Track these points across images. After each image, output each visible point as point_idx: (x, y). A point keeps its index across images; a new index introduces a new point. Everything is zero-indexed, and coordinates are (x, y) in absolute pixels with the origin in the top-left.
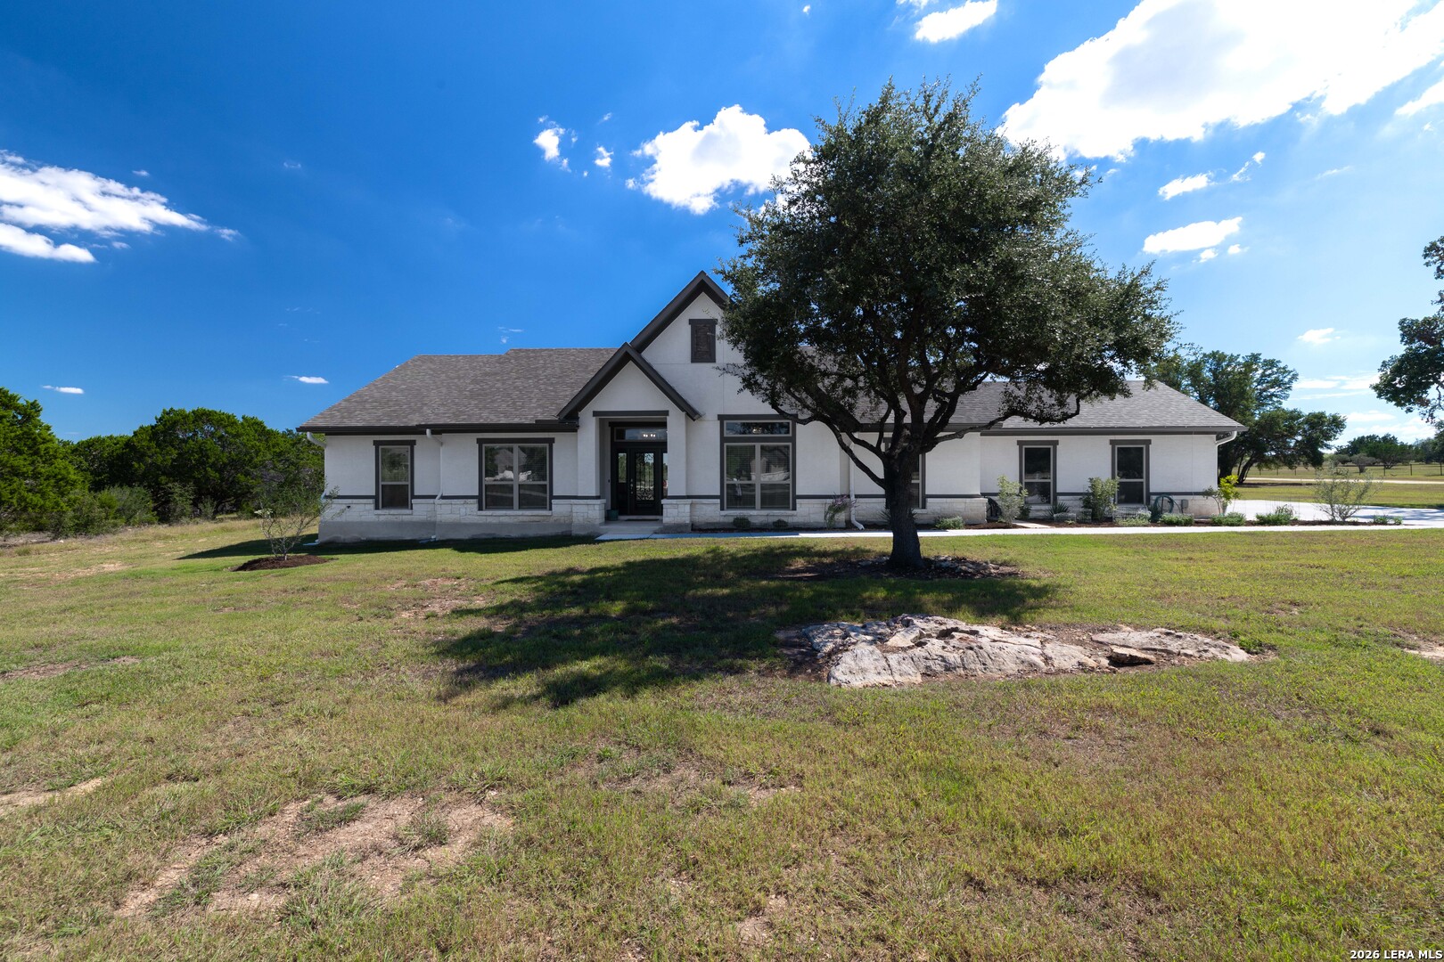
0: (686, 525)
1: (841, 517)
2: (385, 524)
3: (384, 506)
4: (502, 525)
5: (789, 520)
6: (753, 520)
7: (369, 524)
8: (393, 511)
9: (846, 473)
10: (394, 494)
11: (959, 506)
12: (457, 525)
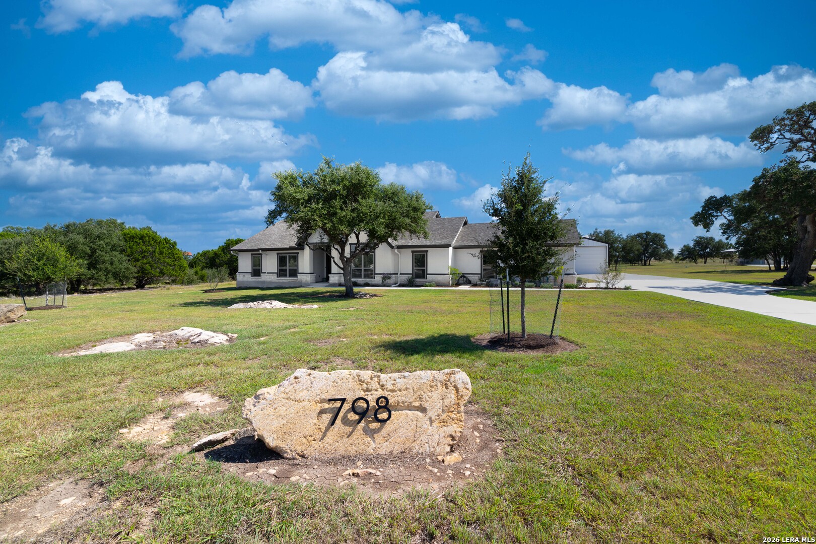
0: (337, 284)
1: (388, 281)
2: (254, 282)
3: (254, 276)
4: (283, 283)
5: (370, 282)
6: (358, 282)
7: (250, 282)
8: (256, 278)
9: (397, 264)
10: (257, 272)
11: (439, 278)
12: (271, 282)
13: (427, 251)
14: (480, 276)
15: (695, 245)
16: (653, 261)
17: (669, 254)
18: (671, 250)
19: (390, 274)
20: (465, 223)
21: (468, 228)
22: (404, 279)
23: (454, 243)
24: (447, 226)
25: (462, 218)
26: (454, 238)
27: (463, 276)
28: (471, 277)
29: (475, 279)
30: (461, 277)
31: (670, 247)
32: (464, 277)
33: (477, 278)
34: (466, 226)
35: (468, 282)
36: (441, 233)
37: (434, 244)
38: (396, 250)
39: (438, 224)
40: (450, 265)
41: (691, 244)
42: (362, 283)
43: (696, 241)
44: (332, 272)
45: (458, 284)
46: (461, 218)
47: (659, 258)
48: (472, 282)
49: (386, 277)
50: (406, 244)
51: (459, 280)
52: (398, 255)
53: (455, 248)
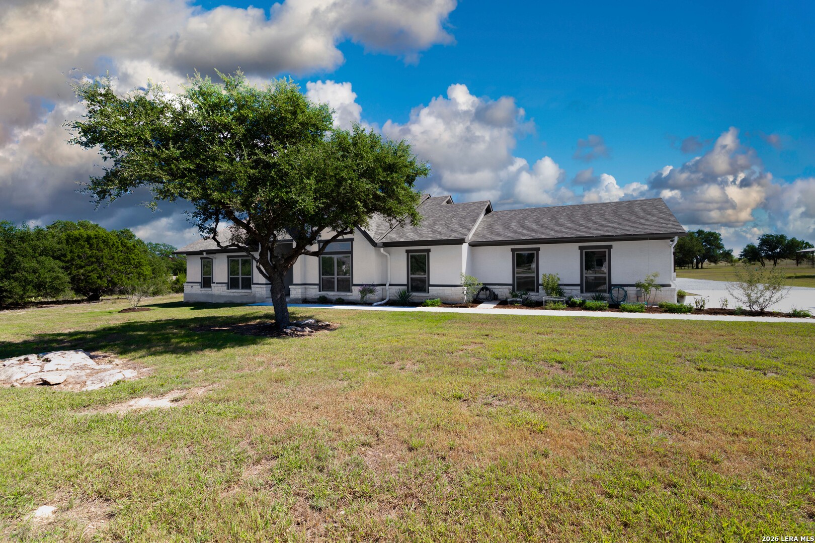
0: (299, 299)
1: (370, 296)
2: (203, 295)
3: (204, 287)
4: (234, 296)
5: (345, 298)
6: (329, 297)
7: (198, 295)
8: (206, 289)
9: (385, 271)
10: (207, 282)
11: (448, 292)
12: (220, 296)
13: (429, 251)
14: (511, 287)
15: (761, 245)
16: (706, 263)
17: (727, 256)
18: (730, 250)
19: (373, 285)
20: (488, 211)
21: (492, 217)
22: (393, 293)
23: (470, 237)
24: (460, 213)
25: (483, 202)
26: (470, 230)
27: (485, 287)
28: (497, 290)
29: (504, 292)
30: (482, 289)
31: (727, 248)
32: (487, 289)
33: (507, 291)
34: (490, 214)
35: (493, 298)
36: (451, 223)
37: (438, 238)
38: (382, 250)
39: (448, 211)
40: (464, 270)
41: (757, 243)
42: (334, 298)
43: (762, 239)
44: (295, 282)
45: (476, 301)
46: (481, 203)
47: (714, 259)
48: (500, 297)
49: (367, 289)
50: (397, 240)
51: (478, 294)
52: (386, 256)
53: (472, 245)
